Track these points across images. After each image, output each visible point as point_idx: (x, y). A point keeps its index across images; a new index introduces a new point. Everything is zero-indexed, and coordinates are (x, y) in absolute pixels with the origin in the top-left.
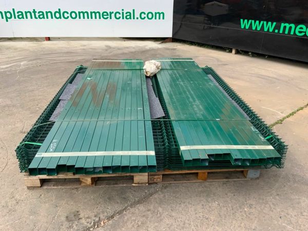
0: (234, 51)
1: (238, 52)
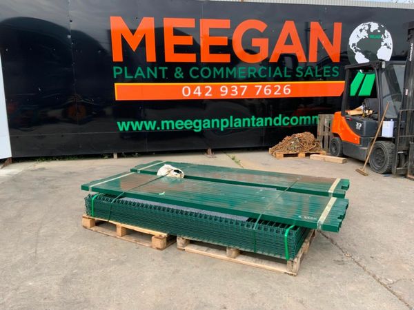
0: (115, 156)
1: (120, 156)
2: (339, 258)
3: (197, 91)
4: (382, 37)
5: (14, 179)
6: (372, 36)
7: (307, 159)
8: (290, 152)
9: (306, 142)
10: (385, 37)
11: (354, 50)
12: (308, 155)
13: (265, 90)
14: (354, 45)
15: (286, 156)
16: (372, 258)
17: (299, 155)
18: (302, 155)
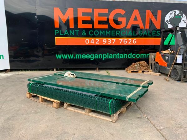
0: (55, 70)
1: (57, 70)
2: (139, 116)
3: (92, 41)
4: (182, 17)
5: (8, 78)
6: (176, 17)
7: (142, 74)
8: (135, 70)
9: (142, 66)
10: (183, 17)
11: (167, 23)
12: (143, 72)
13: (124, 41)
14: (167, 21)
15: (132, 72)
16: (157, 117)
17: (139, 72)
18: (140, 72)
